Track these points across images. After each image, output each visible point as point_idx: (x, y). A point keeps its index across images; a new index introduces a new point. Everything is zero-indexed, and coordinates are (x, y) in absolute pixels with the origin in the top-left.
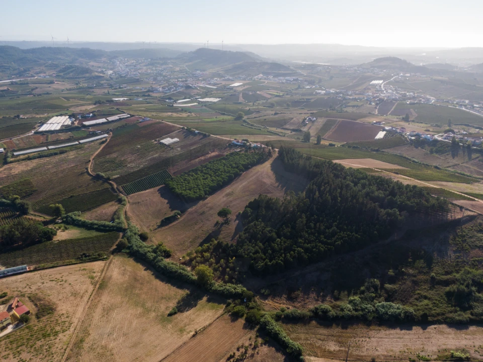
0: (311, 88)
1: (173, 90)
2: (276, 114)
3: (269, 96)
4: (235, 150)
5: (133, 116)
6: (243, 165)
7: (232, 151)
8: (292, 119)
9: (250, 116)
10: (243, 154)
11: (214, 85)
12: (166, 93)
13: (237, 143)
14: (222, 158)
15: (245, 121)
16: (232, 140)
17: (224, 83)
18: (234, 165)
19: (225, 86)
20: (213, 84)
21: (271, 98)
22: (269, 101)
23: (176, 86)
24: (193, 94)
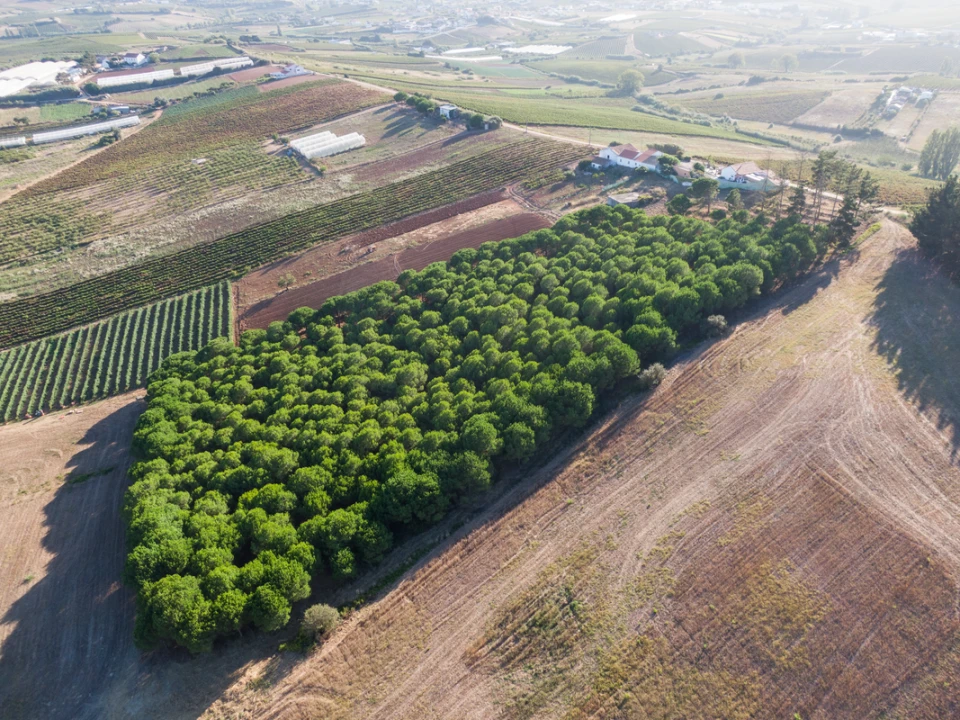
0: (841, 28)
1: (443, 27)
2: (755, 80)
3: (715, 45)
4: (613, 196)
5: (263, 63)
6: (662, 304)
7: (592, 200)
8: (827, 94)
9: (663, 88)
10: (658, 222)
11: (557, 18)
12: (422, 35)
13: (625, 162)
14: (529, 236)
15: (645, 100)
16: (595, 145)
17: (583, 15)
18: (600, 298)
19: (585, 22)
20: (552, 17)
21: (721, 49)
22: (716, 55)
23: (453, 17)
24: (494, 38)
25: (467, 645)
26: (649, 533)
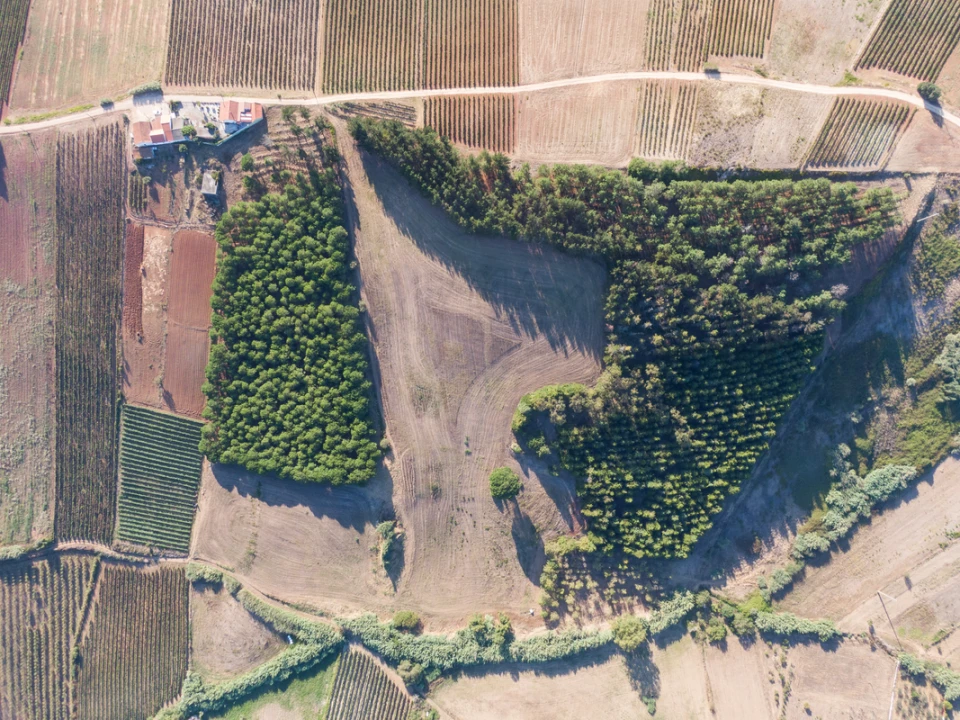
25: (414, 415)
26: (416, 358)
